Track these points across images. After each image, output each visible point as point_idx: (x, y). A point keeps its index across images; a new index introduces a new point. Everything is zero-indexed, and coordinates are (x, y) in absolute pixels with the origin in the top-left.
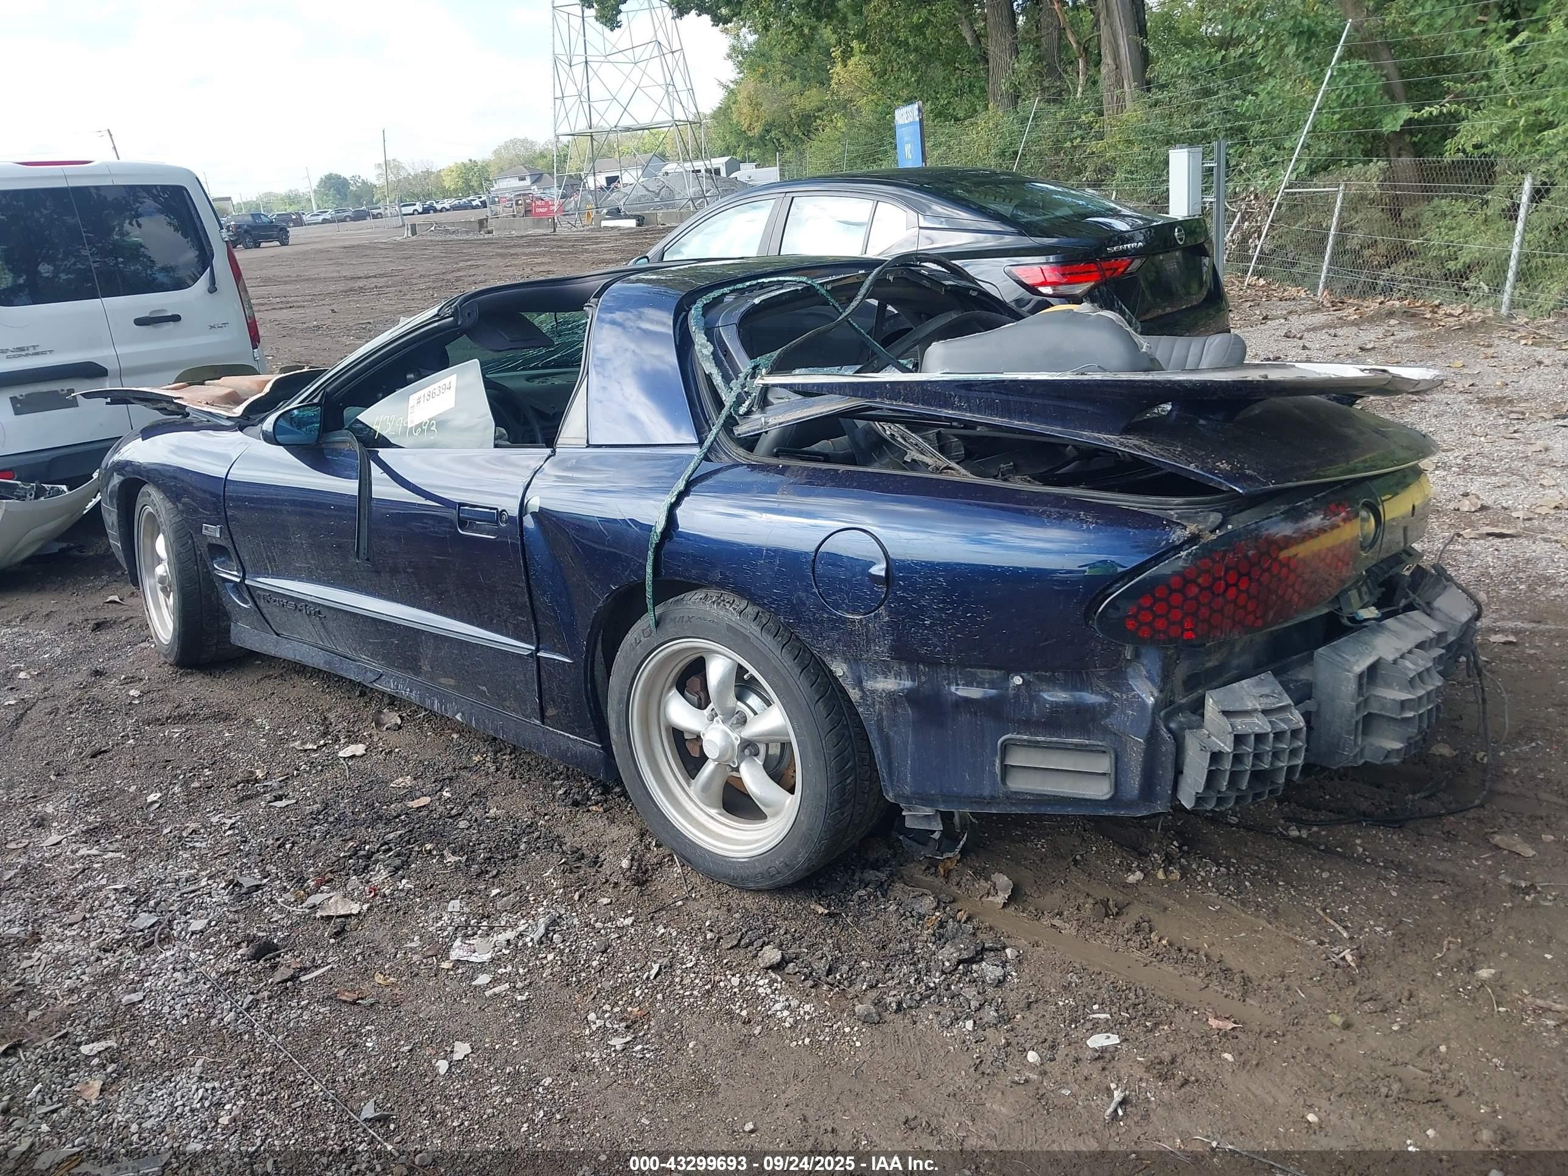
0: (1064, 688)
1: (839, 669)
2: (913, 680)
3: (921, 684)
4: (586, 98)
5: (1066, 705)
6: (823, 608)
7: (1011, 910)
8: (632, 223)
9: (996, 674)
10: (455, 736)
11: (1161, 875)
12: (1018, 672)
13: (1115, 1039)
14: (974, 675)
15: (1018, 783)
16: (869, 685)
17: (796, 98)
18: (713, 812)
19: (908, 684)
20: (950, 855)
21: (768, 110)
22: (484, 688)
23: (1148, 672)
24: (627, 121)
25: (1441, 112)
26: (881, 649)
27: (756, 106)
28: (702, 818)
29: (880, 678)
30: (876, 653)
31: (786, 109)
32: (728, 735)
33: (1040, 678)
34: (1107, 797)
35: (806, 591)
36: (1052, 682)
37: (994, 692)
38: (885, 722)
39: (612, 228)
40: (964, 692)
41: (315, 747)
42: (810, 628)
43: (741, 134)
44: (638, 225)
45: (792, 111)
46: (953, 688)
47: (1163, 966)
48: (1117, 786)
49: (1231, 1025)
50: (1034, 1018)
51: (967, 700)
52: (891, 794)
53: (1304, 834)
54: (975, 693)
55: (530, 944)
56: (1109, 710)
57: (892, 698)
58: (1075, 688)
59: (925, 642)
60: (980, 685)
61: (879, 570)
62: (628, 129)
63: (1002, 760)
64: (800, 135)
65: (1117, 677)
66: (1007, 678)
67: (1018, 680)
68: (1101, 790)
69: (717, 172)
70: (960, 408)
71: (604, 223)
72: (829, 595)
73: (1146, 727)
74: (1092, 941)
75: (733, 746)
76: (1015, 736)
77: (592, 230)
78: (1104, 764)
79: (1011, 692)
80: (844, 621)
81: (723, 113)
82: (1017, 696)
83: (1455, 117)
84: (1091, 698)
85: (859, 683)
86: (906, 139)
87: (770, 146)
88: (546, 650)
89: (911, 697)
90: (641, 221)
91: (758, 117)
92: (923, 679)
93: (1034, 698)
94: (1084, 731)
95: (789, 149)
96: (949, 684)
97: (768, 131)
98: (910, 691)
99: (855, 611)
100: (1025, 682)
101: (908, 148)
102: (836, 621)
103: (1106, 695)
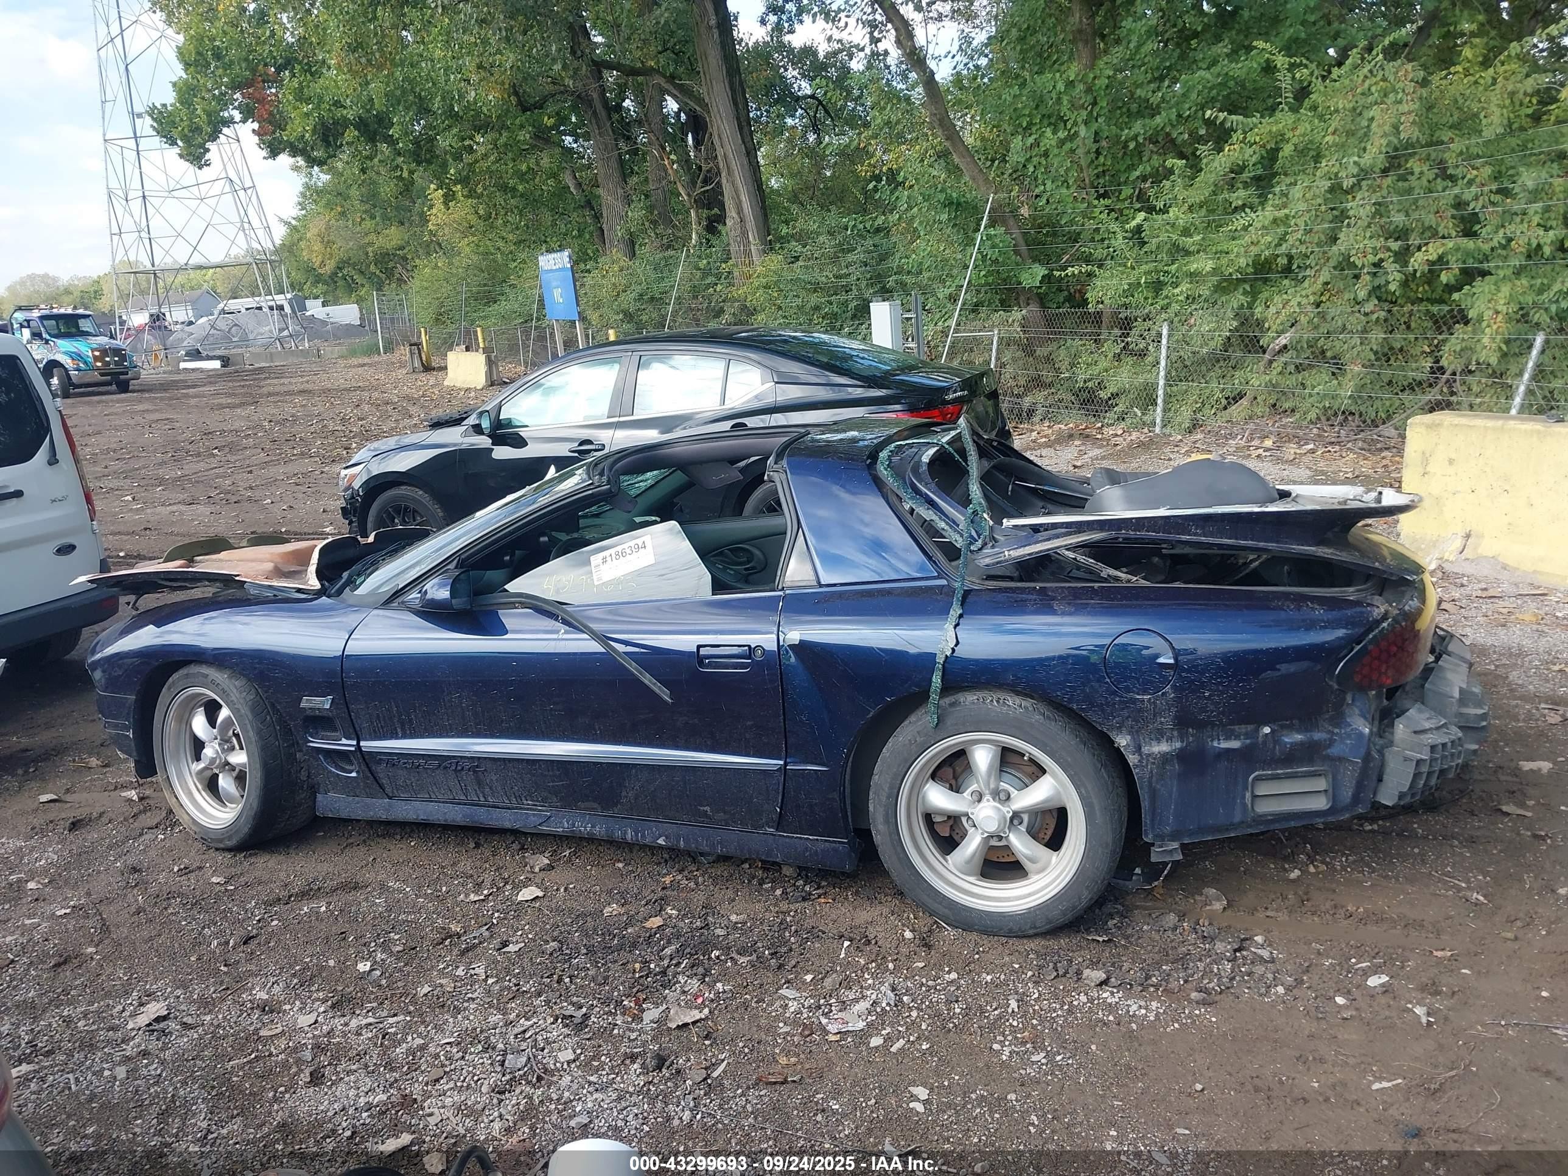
0: (1299, 732)
1: (1122, 741)
2: (1182, 742)
3: (1188, 744)
4: (146, 233)
5: (1302, 743)
6: (1114, 693)
7: (1229, 912)
8: (216, 364)
9: (1250, 727)
10: (620, 865)
11: (1312, 869)
12: (1266, 724)
13: (1385, 978)
14: (1233, 731)
15: (1264, 808)
16: (1145, 750)
17: (372, 237)
18: (972, 879)
19: (1178, 745)
20: (1156, 883)
21: (344, 247)
22: (707, 808)
23: (1361, 710)
24: (197, 260)
25: (1080, 272)
26: (1166, 721)
27: (328, 244)
28: (967, 886)
29: (1154, 743)
30: (1161, 723)
31: (363, 247)
32: (999, 809)
33: (1282, 727)
34: (1328, 807)
35: (1098, 681)
36: (1291, 728)
37: (1248, 741)
38: (1154, 779)
39: (193, 370)
40: (1224, 745)
41: (482, 897)
42: (1103, 711)
43: (310, 270)
44: (223, 366)
45: (370, 249)
46: (1215, 744)
47: (1369, 927)
48: (1335, 798)
49: (1449, 954)
50: (1317, 977)
51: (1228, 750)
52: (1150, 836)
53: (1375, 827)
54: (1235, 744)
55: (888, 1008)
56: (1331, 743)
57: (1165, 758)
58: (1307, 730)
59: (1203, 710)
60: (1237, 738)
61: (1166, 659)
62: (200, 267)
63: (1252, 792)
64: (378, 272)
65: (1338, 719)
66: (1257, 730)
67: (1267, 730)
68: (1321, 803)
69: (281, 308)
70: (1195, 534)
71: (183, 365)
72: (1120, 682)
73: (1363, 751)
74: (1304, 921)
75: (1005, 818)
76: (1261, 773)
77: (170, 372)
78: (1321, 784)
79: (1260, 739)
80: (1134, 701)
81: (289, 249)
82: (1264, 743)
83: (1090, 275)
84: (1318, 736)
85: (1138, 749)
86: (554, 284)
87: (340, 283)
88: (795, 763)
89: (1181, 756)
90: (226, 361)
91: (331, 254)
92: (1191, 739)
93: (1277, 742)
94: (1311, 761)
95: (363, 285)
96: (1212, 741)
97: (340, 269)
98: (1181, 750)
99: (1145, 692)
100: (1273, 731)
101: (557, 293)
102: (1127, 702)
103: (1329, 732)
